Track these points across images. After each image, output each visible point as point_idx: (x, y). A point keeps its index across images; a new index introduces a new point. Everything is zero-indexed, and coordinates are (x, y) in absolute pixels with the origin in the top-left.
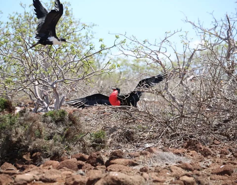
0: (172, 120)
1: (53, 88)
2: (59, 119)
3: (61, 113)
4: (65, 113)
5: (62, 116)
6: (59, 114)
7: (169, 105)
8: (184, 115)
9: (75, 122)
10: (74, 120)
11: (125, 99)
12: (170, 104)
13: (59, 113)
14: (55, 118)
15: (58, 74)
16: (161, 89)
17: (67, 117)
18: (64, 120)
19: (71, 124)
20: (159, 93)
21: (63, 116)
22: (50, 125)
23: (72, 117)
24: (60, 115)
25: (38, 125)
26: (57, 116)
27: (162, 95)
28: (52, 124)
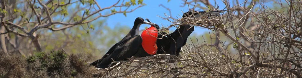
0: (242, 72)
1: (32, 38)
2: (53, 65)
3: (57, 55)
4: (64, 56)
5: (57, 60)
6: (52, 57)
7: (235, 46)
8: (261, 63)
9: (81, 69)
10: (79, 66)
11: (162, 38)
12: (237, 45)
13: (54, 56)
14: (46, 64)
15: (40, 15)
16: (221, 20)
17: (67, 62)
18: (61, 68)
19: (75, 73)
20: (218, 27)
21: (59, 61)
22: (40, 73)
23: (76, 61)
24: (55, 59)
25: (19, 72)
26: (50, 61)
27: (224, 30)
28: (42, 72)
